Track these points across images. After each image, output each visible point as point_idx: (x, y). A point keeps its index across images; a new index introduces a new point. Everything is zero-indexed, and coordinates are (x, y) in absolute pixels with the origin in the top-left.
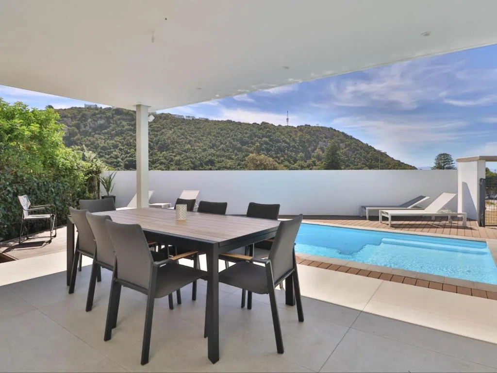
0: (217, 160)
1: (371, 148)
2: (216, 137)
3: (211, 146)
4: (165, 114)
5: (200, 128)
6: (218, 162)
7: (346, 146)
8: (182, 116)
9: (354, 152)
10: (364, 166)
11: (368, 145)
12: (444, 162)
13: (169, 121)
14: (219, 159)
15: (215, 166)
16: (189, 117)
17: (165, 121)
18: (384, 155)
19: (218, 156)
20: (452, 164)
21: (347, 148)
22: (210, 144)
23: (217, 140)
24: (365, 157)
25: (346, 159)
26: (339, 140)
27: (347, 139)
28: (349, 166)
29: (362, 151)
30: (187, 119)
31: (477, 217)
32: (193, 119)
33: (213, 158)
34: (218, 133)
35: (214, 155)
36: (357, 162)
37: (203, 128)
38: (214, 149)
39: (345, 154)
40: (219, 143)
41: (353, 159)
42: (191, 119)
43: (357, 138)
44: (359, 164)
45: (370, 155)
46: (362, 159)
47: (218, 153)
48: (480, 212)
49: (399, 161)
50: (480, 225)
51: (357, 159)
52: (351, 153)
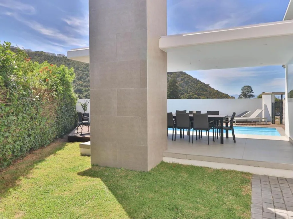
0: (84, 89)
1: (198, 81)
2: (83, 71)
3: (79, 78)
4: (39, 52)
5: (70, 64)
6: (85, 91)
7: (182, 80)
8: (54, 54)
9: (187, 84)
10: (194, 94)
11: (196, 79)
12: (247, 92)
13: (43, 57)
14: (86, 88)
15: (83, 94)
16: (60, 55)
17: (39, 57)
18: (207, 86)
19: (85, 86)
20: (252, 93)
21: (182, 81)
22: (78, 77)
23: (84, 74)
24: (194, 88)
25: (181, 89)
26: (176, 75)
27: (182, 74)
28: (184, 94)
29: (193, 83)
30: (58, 57)
31: (271, 121)
32: (63, 57)
33: (81, 88)
34: (84, 69)
35: (82, 85)
36: (190, 91)
37: (72, 64)
38: (81, 80)
39: (181, 85)
40: (86, 76)
41: (186, 89)
42: (62, 56)
43: (189, 74)
44: (191, 92)
45: (198, 86)
46: (193, 89)
47: (85, 84)
48: (272, 118)
49: (218, 91)
50: (273, 123)
51: (189, 89)
52: (185, 84)
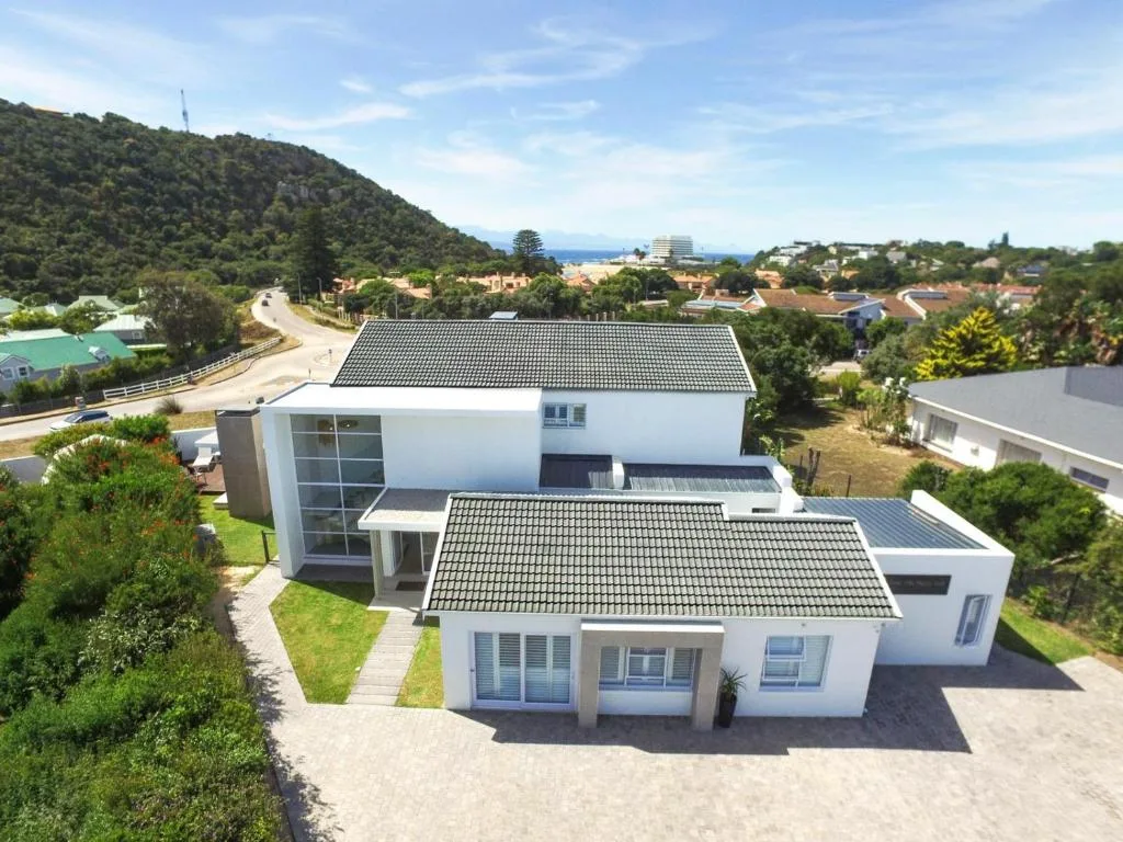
1: (398, 200)
7: (345, 194)
9: (361, 210)
10: (385, 242)
18: (426, 217)
21: (348, 201)
24: (386, 222)
25: (345, 226)
26: (325, 179)
27: (343, 176)
28: (355, 244)
29: (379, 208)
36: (372, 235)
39: (342, 214)
41: (361, 227)
43: (367, 176)
45: (397, 217)
46: (381, 227)
49: (457, 231)
51: (369, 226)
52: (355, 211)
